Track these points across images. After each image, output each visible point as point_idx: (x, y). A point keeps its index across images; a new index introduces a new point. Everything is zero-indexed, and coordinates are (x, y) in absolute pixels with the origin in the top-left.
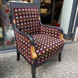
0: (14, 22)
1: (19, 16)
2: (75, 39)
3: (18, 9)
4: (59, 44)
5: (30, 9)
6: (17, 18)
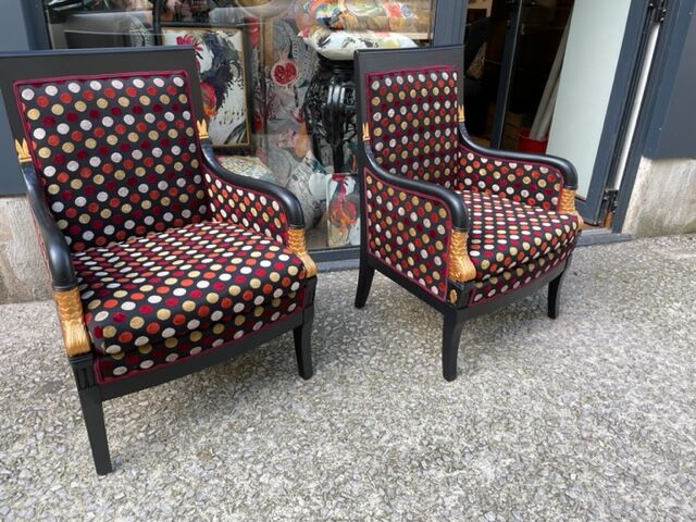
0: (366, 135)
1: (384, 108)
2: (630, 222)
3: (381, 78)
4: (559, 232)
5: (426, 73)
6: (377, 116)
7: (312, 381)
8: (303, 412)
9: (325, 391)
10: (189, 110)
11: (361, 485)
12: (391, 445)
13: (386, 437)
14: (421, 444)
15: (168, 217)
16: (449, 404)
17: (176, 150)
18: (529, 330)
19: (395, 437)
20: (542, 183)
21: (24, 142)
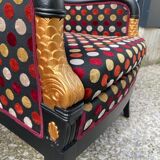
18: (117, 131)
20: (113, 18)
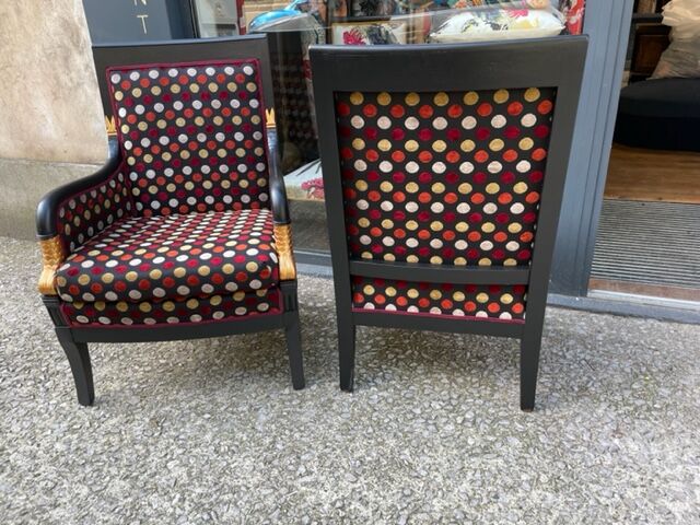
7: (299, 393)
8: (263, 418)
9: (301, 407)
10: (258, 98)
11: (237, 513)
12: (304, 488)
13: (308, 479)
14: (333, 504)
15: (228, 199)
16: (410, 476)
17: (239, 136)
19: (315, 484)
21: (113, 120)
